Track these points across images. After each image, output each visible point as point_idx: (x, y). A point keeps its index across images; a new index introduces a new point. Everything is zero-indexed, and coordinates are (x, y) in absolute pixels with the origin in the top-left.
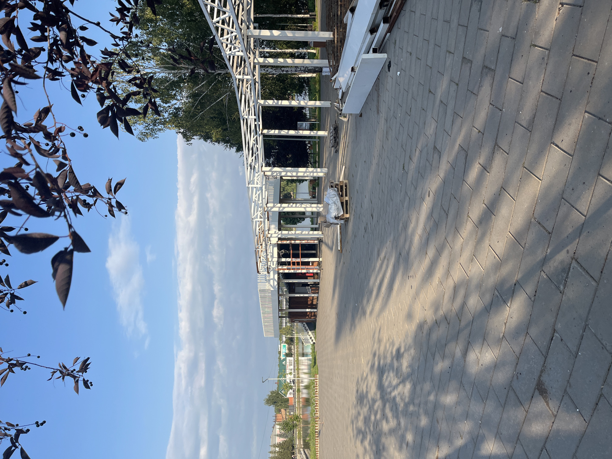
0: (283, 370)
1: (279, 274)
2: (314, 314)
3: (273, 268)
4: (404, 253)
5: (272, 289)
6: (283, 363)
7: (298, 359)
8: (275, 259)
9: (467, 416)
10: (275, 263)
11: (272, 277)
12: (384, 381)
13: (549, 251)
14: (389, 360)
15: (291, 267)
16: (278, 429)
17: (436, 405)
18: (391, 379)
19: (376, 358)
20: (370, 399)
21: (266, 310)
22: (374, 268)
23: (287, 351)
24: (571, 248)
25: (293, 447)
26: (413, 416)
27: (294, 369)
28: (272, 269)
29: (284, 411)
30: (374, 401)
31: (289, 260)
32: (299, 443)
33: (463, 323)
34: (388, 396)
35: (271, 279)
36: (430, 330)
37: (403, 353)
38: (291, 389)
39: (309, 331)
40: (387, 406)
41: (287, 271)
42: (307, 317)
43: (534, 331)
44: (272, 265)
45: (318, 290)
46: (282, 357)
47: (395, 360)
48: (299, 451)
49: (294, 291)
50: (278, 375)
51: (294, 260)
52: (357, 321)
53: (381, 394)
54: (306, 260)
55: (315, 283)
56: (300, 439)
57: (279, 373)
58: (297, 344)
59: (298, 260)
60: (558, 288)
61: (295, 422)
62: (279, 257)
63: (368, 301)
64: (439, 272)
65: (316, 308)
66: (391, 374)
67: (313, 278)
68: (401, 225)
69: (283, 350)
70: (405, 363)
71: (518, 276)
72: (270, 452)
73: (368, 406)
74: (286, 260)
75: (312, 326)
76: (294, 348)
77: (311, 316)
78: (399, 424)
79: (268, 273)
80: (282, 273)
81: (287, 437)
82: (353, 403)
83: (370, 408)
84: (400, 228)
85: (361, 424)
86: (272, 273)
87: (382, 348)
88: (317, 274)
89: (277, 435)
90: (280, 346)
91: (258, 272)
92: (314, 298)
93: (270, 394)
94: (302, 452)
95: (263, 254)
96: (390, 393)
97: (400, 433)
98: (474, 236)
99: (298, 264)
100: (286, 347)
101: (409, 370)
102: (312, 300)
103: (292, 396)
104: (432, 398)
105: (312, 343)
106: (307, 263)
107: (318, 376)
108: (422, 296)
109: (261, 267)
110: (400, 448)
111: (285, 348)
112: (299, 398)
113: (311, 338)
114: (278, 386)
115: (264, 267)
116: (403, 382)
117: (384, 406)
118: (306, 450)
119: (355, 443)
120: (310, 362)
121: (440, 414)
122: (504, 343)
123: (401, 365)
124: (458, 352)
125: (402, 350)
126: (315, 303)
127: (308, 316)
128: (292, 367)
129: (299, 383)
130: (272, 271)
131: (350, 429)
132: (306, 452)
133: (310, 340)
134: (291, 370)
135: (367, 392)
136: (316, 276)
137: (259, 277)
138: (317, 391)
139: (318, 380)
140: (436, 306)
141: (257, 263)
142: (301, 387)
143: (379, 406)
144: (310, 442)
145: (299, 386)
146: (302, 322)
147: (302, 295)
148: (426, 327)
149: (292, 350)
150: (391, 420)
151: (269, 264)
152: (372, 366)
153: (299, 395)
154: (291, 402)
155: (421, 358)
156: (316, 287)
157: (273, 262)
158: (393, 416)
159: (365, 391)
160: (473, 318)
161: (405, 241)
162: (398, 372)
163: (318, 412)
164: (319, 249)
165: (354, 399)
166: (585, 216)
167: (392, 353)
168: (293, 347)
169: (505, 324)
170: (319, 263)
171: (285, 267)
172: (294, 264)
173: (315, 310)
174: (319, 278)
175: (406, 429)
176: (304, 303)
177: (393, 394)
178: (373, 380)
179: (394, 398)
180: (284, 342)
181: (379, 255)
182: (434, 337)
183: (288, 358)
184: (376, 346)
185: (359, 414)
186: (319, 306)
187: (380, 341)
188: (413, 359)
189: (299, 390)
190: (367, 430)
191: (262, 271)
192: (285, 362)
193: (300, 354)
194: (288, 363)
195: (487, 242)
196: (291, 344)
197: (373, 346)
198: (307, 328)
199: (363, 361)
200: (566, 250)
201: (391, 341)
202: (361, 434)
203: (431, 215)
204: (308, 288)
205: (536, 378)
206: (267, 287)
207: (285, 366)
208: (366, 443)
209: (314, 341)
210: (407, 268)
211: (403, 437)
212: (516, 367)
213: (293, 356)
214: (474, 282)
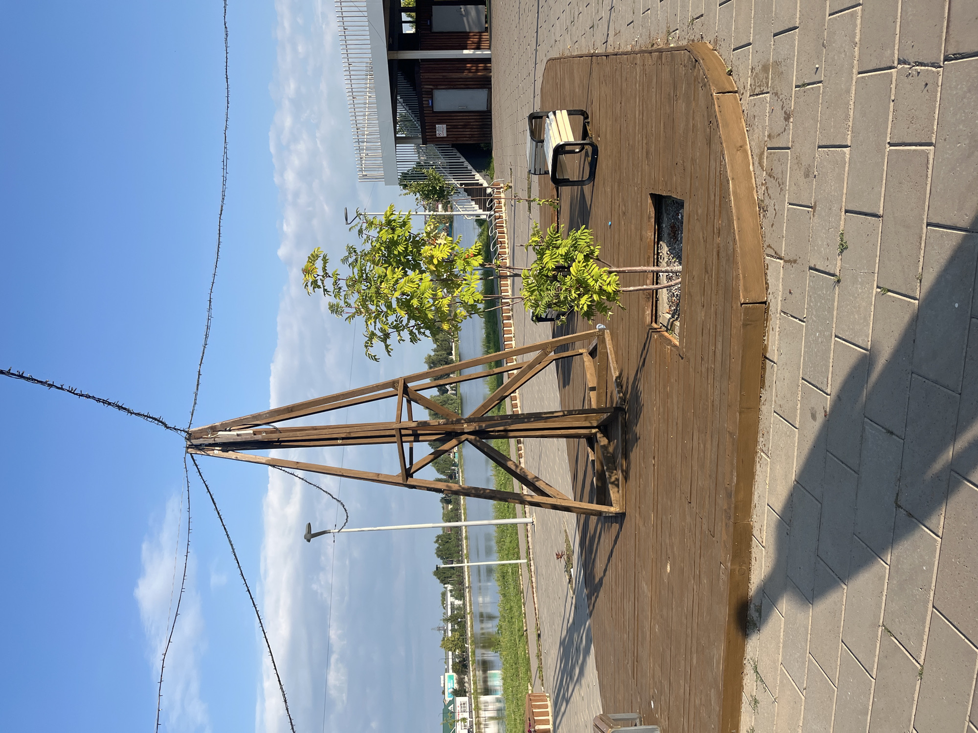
0: (450, 722)
6: (450, 708)
23: (456, 686)
46: (448, 698)
69: (449, 684)
76: (469, 679)
90: (442, 677)
100: (455, 678)
111: (452, 681)
149: (466, 684)
168: (466, 677)
180: (449, 670)
183: (459, 700)
192: (452, 706)
194: (458, 709)
196: (462, 673)
207: (453, 714)
213: (467, 694)
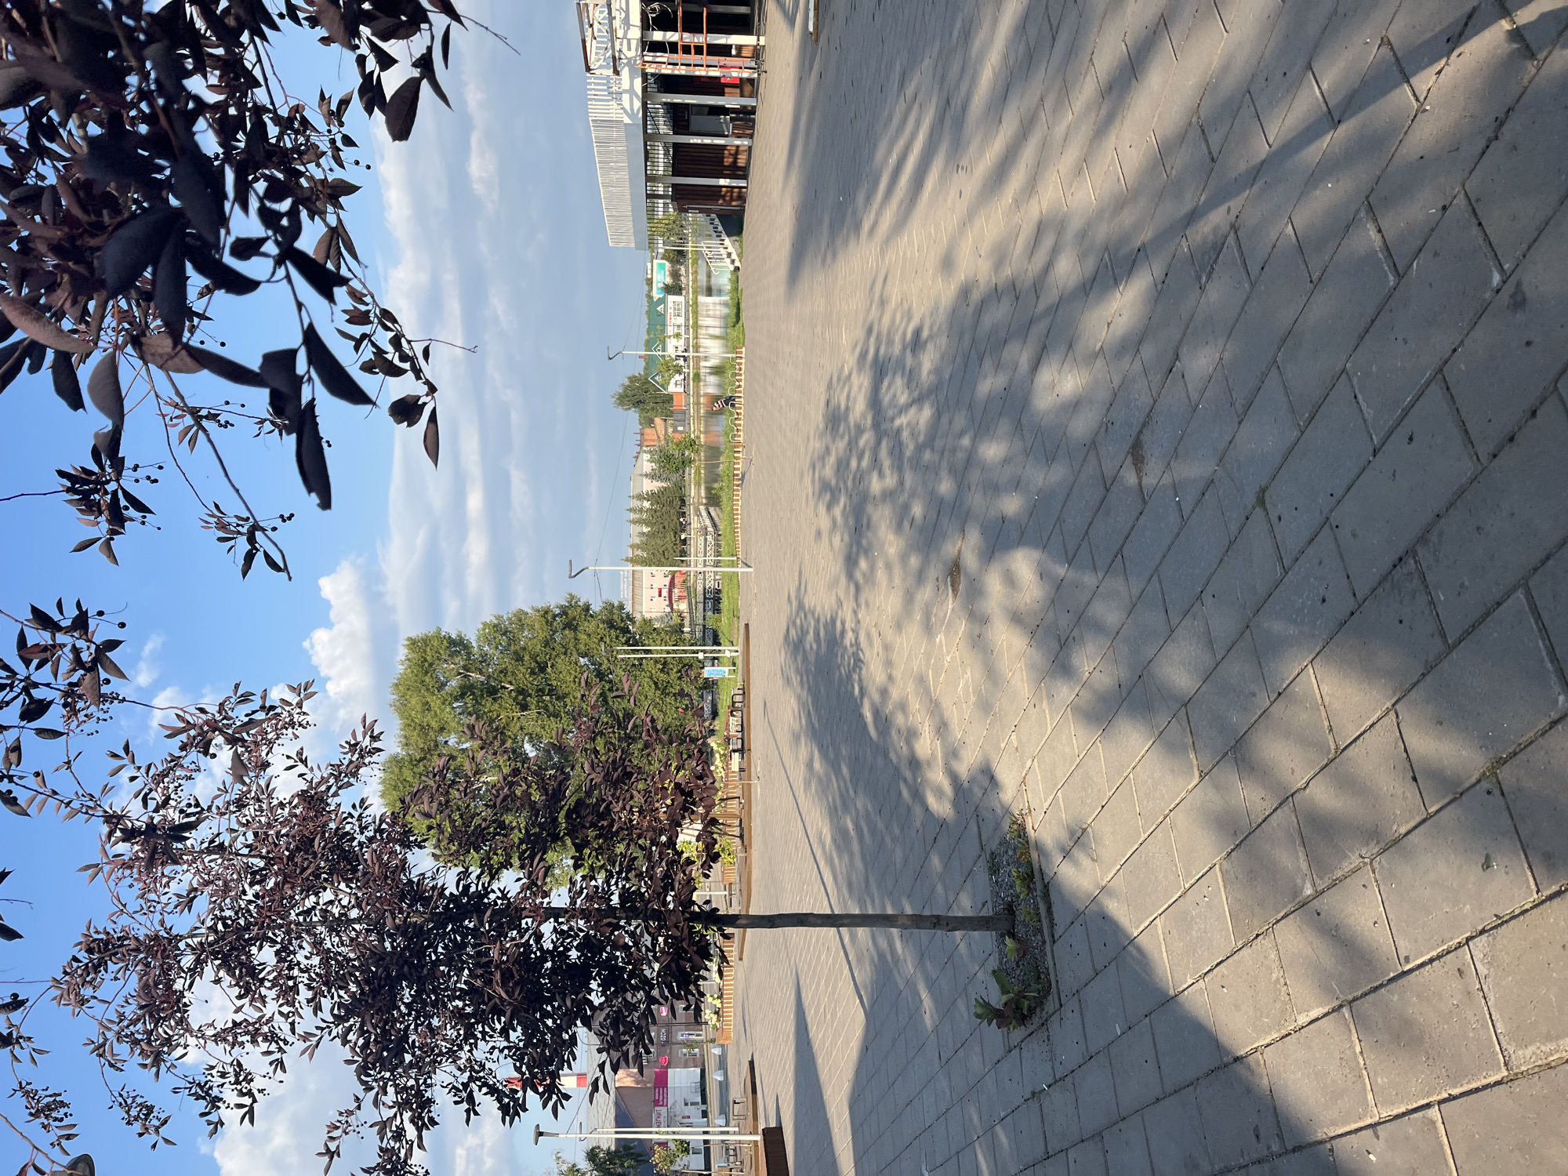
0: (658, 327)
1: (645, 76)
2: (740, 192)
3: (629, 59)
4: (956, 103)
5: (627, 120)
6: (658, 308)
7: (696, 303)
8: (635, 33)
9: (1017, 484)
10: (634, 44)
11: (626, 85)
12: (884, 390)
13: (1203, 198)
14: (897, 349)
15: (679, 57)
16: (647, 465)
17: (971, 459)
18: (897, 390)
19: (872, 339)
20: (852, 424)
21: (614, 176)
22: (890, 119)
23: (669, 280)
24: (1235, 204)
25: (683, 502)
26: (927, 471)
27: (687, 326)
28: (625, 61)
29: (663, 423)
30: (860, 430)
31: (672, 36)
32: (695, 493)
33: (1042, 306)
34: (885, 426)
35: (625, 91)
36: (983, 303)
37: (926, 341)
38: (679, 372)
39: (724, 236)
40: (884, 444)
41: (667, 70)
42: (721, 202)
43: (1148, 351)
44: (625, 49)
45: (753, 128)
46: (656, 295)
47: (908, 351)
48: (697, 510)
49: (688, 126)
50: (646, 337)
51: (688, 38)
52: (839, 242)
53: (874, 419)
54: (721, 40)
55: (744, 107)
56: (698, 484)
57: (649, 332)
58: (695, 262)
59: (699, 39)
60: (1199, 278)
61: (687, 453)
62: (645, 26)
63: (869, 199)
64: (1017, 179)
65: (745, 177)
66: (899, 382)
67: (738, 91)
68: (958, 25)
69: (659, 275)
70: (928, 361)
71: (1146, 235)
72: (631, 510)
73: (846, 438)
74: (664, 36)
75: (733, 224)
76: (687, 271)
77: (732, 199)
78: (901, 483)
79: (617, 72)
80: (653, 75)
81: (667, 479)
82: (818, 426)
83: (850, 443)
84: (955, 33)
85: (829, 472)
86: (625, 72)
87: (886, 320)
88: (751, 81)
89: (646, 475)
90: (649, 265)
91: (588, 69)
92: (741, 149)
93: (627, 382)
94: (704, 513)
95: (601, 12)
96: (892, 420)
97: (901, 499)
98: (1093, 115)
99: (699, 50)
100: (667, 269)
101: (932, 377)
102: (735, 156)
103: (682, 390)
104: (966, 441)
105: (732, 268)
106: (724, 50)
107: (744, 350)
108: (979, 222)
109: (597, 54)
110: (899, 528)
111: (662, 272)
112: (698, 395)
113: (729, 255)
114: (647, 364)
115: (604, 55)
116: (918, 401)
117: (878, 443)
118: (711, 509)
119: (816, 507)
120: (725, 311)
121: (975, 476)
122: (1099, 363)
123: (920, 365)
124: (1025, 359)
125: (925, 334)
126: (741, 162)
127: (723, 197)
128: (681, 320)
129: (697, 359)
130: (626, 68)
131: (807, 480)
132: (713, 514)
133: (728, 261)
134: (679, 326)
135: (847, 408)
136: (748, 88)
137: (590, 84)
138: (739, 386)
139: (743, 361)
140: (1000, 255)
141: (584, 42)
142: (703, 371)
143: (867, 442)
144: (722, 494)
145: (697, 367)
146: (708, 212)
147: (707, 141)
148: (976, 296)
149: (682, 278)
150: (888, 472)
151: (617, 47)
152: (863, 356)
153: (697, 387)
154: (679, 403)
155: (958, 360)
156: (745, 118)
157: (629, 41)
158: (892, 465)
159: (843, 407)
160: (1061, 298)
161: (963, 71)
162: (911, 377)
163: (741, 433)
164: (760, 10)
165: (820, 418)
166: (1270, 146)
167: (904, 334)
168: (683, 268)
169: (1109, 324)
170: (757, 53)
171: (663, 57)
172: (686, 49)
173: (742, 183)
174: (754, 94)
175: (913, 494)
176: (712, 161)
177: (897, 422)
178: (861, 383)
179: (899, 431)
180: (660, 256)
181: (902, 84)
182: (988, 320)
183: (671, 298)
184: (874, 313)
185: (828, 451)
186: (755, 172)
187: (883, 303)
188: (942, 358)
189: (697, 376)
190: (842, 485)
191: (598, 64)
192: (662, 306)
193: (702, 287)
194: (670, 311)
195: (1111, 141)
196: (678, 262)
197: (869, 310)
198: (720, 228)
199: (845, 340)
200: (1227, 205)
201: (906, 306)
202: (828, 491)
203: (1022, 27)
204: (725, 119)
205: (1134, 435)
206: (613, 112)
207: (662, 316)
208: (837, 511)
209: (737, 264)
210: (957, 147)
211: (906, 507)
212: (1108, 410)
213: (684, 292)
214: (1075, 225)
